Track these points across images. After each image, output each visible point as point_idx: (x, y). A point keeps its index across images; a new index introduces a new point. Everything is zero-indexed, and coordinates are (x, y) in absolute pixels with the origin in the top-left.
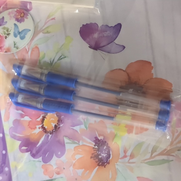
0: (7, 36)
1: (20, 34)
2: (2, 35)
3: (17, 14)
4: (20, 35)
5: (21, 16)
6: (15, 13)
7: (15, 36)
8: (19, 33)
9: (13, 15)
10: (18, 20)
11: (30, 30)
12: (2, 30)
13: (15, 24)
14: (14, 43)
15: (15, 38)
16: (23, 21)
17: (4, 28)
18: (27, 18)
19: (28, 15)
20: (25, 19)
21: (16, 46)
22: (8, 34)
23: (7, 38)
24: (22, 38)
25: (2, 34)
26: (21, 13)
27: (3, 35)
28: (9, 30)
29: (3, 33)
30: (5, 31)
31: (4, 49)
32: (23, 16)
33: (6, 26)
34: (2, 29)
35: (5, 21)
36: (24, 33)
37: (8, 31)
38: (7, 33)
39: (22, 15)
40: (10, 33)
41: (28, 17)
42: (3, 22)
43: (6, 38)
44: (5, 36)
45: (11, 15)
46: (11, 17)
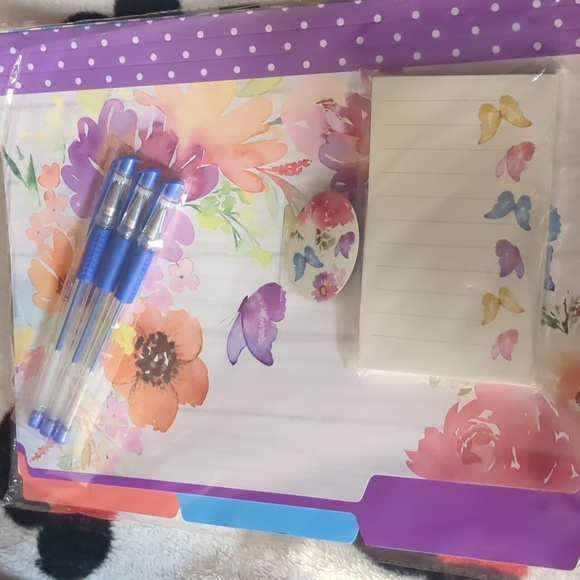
0: (318, 236)
1: (304, 260)
2: (327, 228)
3: (331, 285)
4: (302, 257)
5: (324, 286)
6: (335, 283)
7: (308, 249)
8: (306, 260)
9: (335, 277)
10: (324, 276)
11: (295, 281)
12: (332, 236)
13: (321, 265)
14: (302, 238)
16: (315, 285)
18: (313, 293)
20: (314, 289)
22: (319, 240)
23: (316, 232)
25: (328, 231)
27: (325, 231)
28: (322, 247)
29: (328, 233)
30: (327, 241)
31: (308, 211)
32: (320, 290)
34: (334, 238)
35: (340, 255)
36: (300, 266)
37: (324, 244)
38: (323, 240)
40: (319, 244)
42: (342, 250)
43: (318, 232)
44: (322, 232)
45: (338, 273)
46: (336, 269)
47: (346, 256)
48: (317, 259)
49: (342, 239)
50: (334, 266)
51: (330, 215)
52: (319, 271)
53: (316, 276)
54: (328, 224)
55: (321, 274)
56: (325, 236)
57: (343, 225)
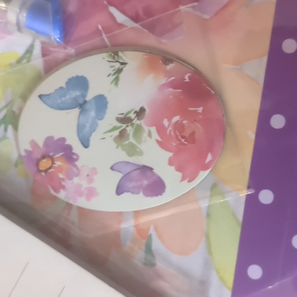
0: (132, 116)
1: (81, 101)
2: (153, 130)
3: (61, 176)
4: (84, 96)
5: (53, 163)
6: (67, 183)
7: (101, 102)
8: (82, 105)
9: (76, 180)
10: (69, 156)
11: (40, 96)
12: (142, 147)
13: (86, 144)
14: (117, 80)
15: (106, 95)
16: (49, 141)
17: (132, 150)
18: (34, 144)
19: (26, 151)
20: (41, 143)
21: (117, 65)
22: (125, 120)
23: (138, 109)
24: (80, 83)
25: (150, 135)
26: (46, 171)
27: (146, 128)
28: (116, 133)
29: (145, 135)
30: (132, 139)
31: (168, 74)
32: (43, 157)
33: (121, 156)
34: (141, 153)
35: (119, 176)
36: (68, 97)
37: (122, 135)
38: (130, 130)
39: (45, 164)
40: (119, 124)
41: (30, 149)
42: (126, 177)
43: (140, 113)
44: (141, 122)
45: (85, 185)
46: (90, 178)
47: (120, 190)
48: (93, 129)
49: (146, 170)
50: (94, 171)
51: (179, 127)
52: (73, 141)
53: (63, 140)
54: (161, 130)
55: (69, 148)
56: (138, 130)
57: (171, 163)
